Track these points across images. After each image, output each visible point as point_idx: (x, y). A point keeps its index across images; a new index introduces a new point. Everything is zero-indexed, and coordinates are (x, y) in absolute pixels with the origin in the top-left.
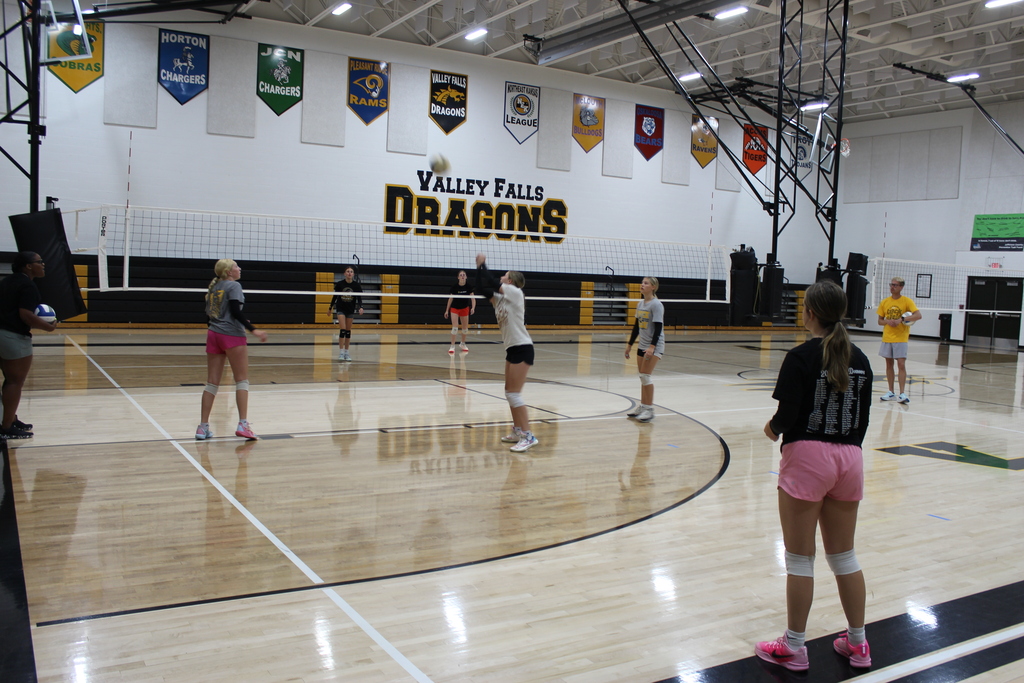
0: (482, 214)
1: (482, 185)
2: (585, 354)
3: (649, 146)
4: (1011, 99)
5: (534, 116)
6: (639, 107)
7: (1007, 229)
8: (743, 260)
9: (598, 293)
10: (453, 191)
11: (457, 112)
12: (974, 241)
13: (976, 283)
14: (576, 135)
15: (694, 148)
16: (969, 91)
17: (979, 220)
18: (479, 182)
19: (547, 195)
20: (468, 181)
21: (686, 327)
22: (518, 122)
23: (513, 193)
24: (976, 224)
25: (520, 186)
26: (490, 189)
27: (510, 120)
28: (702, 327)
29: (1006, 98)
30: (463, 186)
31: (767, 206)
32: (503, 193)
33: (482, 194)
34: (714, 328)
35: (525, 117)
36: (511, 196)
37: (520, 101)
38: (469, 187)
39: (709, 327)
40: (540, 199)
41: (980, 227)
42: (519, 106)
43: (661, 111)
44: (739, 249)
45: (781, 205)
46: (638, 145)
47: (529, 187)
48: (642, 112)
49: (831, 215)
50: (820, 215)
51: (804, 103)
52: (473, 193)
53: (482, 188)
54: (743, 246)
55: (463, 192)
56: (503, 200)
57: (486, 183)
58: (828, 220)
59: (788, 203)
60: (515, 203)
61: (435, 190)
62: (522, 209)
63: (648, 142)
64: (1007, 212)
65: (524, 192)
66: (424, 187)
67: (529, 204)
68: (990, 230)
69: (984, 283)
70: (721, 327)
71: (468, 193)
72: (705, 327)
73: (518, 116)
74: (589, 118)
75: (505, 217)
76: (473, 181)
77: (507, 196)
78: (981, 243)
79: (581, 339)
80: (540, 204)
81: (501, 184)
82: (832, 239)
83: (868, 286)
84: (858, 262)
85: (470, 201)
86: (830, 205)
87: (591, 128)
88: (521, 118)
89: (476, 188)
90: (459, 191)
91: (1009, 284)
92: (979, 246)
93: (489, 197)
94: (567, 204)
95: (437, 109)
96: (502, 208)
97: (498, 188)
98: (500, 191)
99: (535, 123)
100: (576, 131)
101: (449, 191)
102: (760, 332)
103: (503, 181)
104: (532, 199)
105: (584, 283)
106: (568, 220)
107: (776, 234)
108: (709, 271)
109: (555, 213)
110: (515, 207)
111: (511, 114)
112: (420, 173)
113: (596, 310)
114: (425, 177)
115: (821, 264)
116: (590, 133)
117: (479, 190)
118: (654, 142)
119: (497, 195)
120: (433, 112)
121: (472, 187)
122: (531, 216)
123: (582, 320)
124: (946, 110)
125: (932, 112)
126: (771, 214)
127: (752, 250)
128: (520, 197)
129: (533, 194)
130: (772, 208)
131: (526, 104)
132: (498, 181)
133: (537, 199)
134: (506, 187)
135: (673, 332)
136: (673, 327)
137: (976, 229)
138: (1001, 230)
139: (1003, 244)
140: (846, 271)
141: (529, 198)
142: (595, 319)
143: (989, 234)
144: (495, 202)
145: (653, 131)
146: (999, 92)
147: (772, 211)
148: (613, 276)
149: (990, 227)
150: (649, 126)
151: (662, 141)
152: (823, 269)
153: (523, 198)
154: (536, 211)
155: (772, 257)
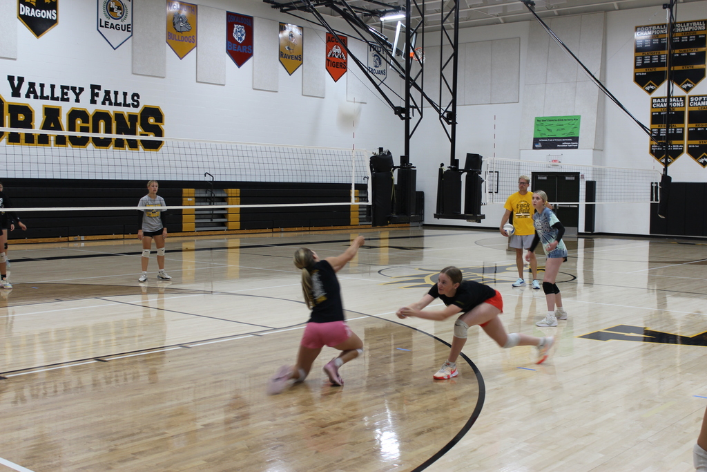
0: (79, 122)
1: (77, 91)
2: (189, 261)
3: (240, 53)
4: (560, 14)
5: (128, 21)
6: (229, 14)
7: (563, 129)
8: (380, 163)
9: (199, 200)
10: (47, 98)
11: (48, 14)
12: (536, 141)
13: (539, 178)
14: (170, 41)
15: (282, 55)
16: (529, 5)
17: (539, 121)
18: (74, 89)
19: (144, 102)
20: (63, 88)
21: (283, 229)
22: (112, 26)
23: (109, 100)
24: (537, 125)
25: (116, 93)
26: (86, 96)
27: (103, 24)
28: (296, 229)
29: (556, 13)
30: (58, 93)
31: (398, 111)
32: (99, 99)
33: (77, 100)
34: (308, 229)
35: (119, 22)
36: (107, 102)
37: (113, 5)
38: (64, 94)
39: (303, 229)
40: (137, 106)
41: (540, 128)
42: (112, 10)
43: (250, 19)
44: (377, 152)
45: (411, 109)
46: (230, 52)
47: (125, 94)
48: (233, 19)
49: (451, 118)
50: (442, 119)
51: (383, 14)
52: (67, 100)
53: (77, 95)
54: (381, 149)
55: (57, 99)
56: (99, 107)
57: (82, 90)
58: (449, 123)
59: (416, 107)
60: (112, 110)
61: (27, 96)
62: (119, 117)
63: (239, 49)
64: (562, 114)
65: (120, 99)
66: (16, 93)
67: (126, 111)
68: (549, 130)
69: (545, 178)
70: (313, 228)
71: (63, 99)
72: (300, 229)
73: (111, 21)
74: (182, 24)
75: (102, 124)
76: (67, 88)
77: (104, 103)
78: (542, 142)
79: (185, 246)
80: (137, 111)
81: (96, 91)
82: (453, 140)
83: (483, 184)
84: (474, 161)
85: (65, 108)
86: (450, 109)
87: (184, 34)
88: (115, 22)
89: (71, 95)
90: (53, 98)
91: (567, 178)
92: (540, 145)
93: (85, 104)
94: (163, 110)
95: (26, 11)
96: (99, 116)
97: (94, 95)
98: (96, 98)
99: (128, 28)
100: (170, 37)
101: (43, 97)
102: (349, 231)
103: (99, 87)
104: (129, 106)
105: (185, 191)
106: (164, 127)
107: (408, 137)
108: (353, 174)
109: (151, 120)
110: (112, 114)
111: (104, 19)
112: (11, 79)
113: (198, 216)
114: (16, 82)
115: (442, 165)
116: (183, 39)
117: (75, 97)
118: (244, 49)
119: (93, 102)
120: (22, 13)
121: (66, 94)
122: (129, 124)
123: (185, 227)
124: (505, 22)
125: (493, 24)
126: (402, 118)
127: (389, 153)
128: (117, 104)
129: (129, 101)
130: (402, 113)
131: (119, 9)
132: (93, 87)
133: (134, 106)
134: (102, 94)
135: (270, 235)
136: (270, 230)
137: (537, 130)
138: (558, 130)
139: (561, 143)
140: (464, 171)
141: (126, 105)
142: (198, 225)
143: (548, 134)
144: (91, 110)
145: (243, 38)
146: (552, 8)
147: (403, 115)
148: (213, 182)
149: (549, 127)
150: (239, 34)
151: (252, 48)
152: (445, 169)
153: (120, 105)
154: (133, 118)
155: (405, 159)
